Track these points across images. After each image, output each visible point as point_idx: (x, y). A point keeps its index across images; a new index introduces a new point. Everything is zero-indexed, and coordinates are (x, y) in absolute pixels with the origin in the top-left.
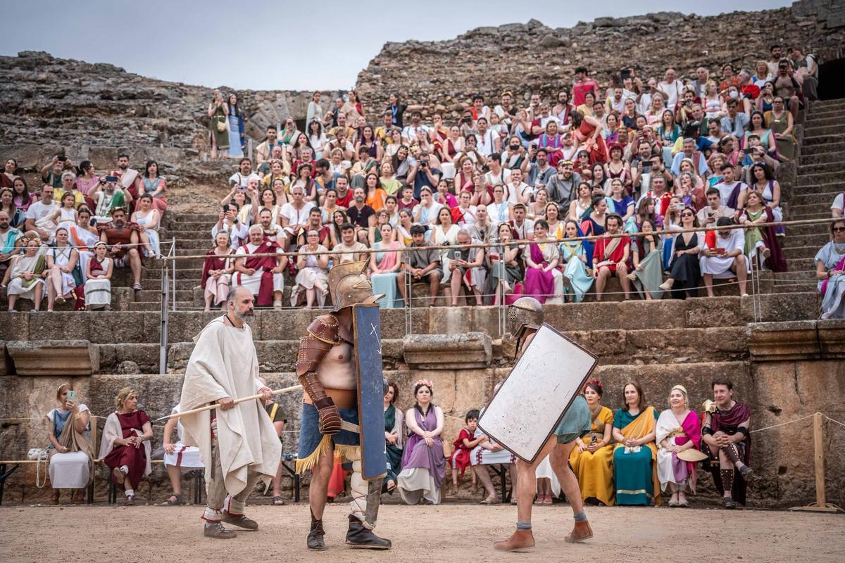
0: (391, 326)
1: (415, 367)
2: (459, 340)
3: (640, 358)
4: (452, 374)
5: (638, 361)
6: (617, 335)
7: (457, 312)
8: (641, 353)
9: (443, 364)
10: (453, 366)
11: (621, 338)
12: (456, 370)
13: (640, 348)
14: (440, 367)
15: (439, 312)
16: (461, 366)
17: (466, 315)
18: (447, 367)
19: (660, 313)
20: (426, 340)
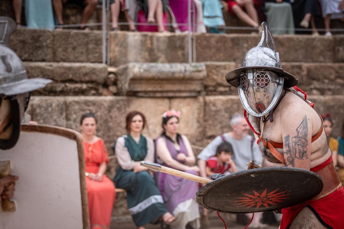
0: (74, 48)
1: (133, 94)
2: (186, 71)
3: (316, 89)
4: (167, 101)
5: (315, 92)
6: (300, 67)
7: (137, 37)
8: (316, 84)
9: (161, 92)
10: (170, 95)
11: (303, 71)
12: (170, 98)
13: (314, 79)
14: (158, 95)
15: (120, 37)
16: (178, 95)
17: (146, 40)
18: (165, 95)
19: (314, 48)
20: (154, 69)
